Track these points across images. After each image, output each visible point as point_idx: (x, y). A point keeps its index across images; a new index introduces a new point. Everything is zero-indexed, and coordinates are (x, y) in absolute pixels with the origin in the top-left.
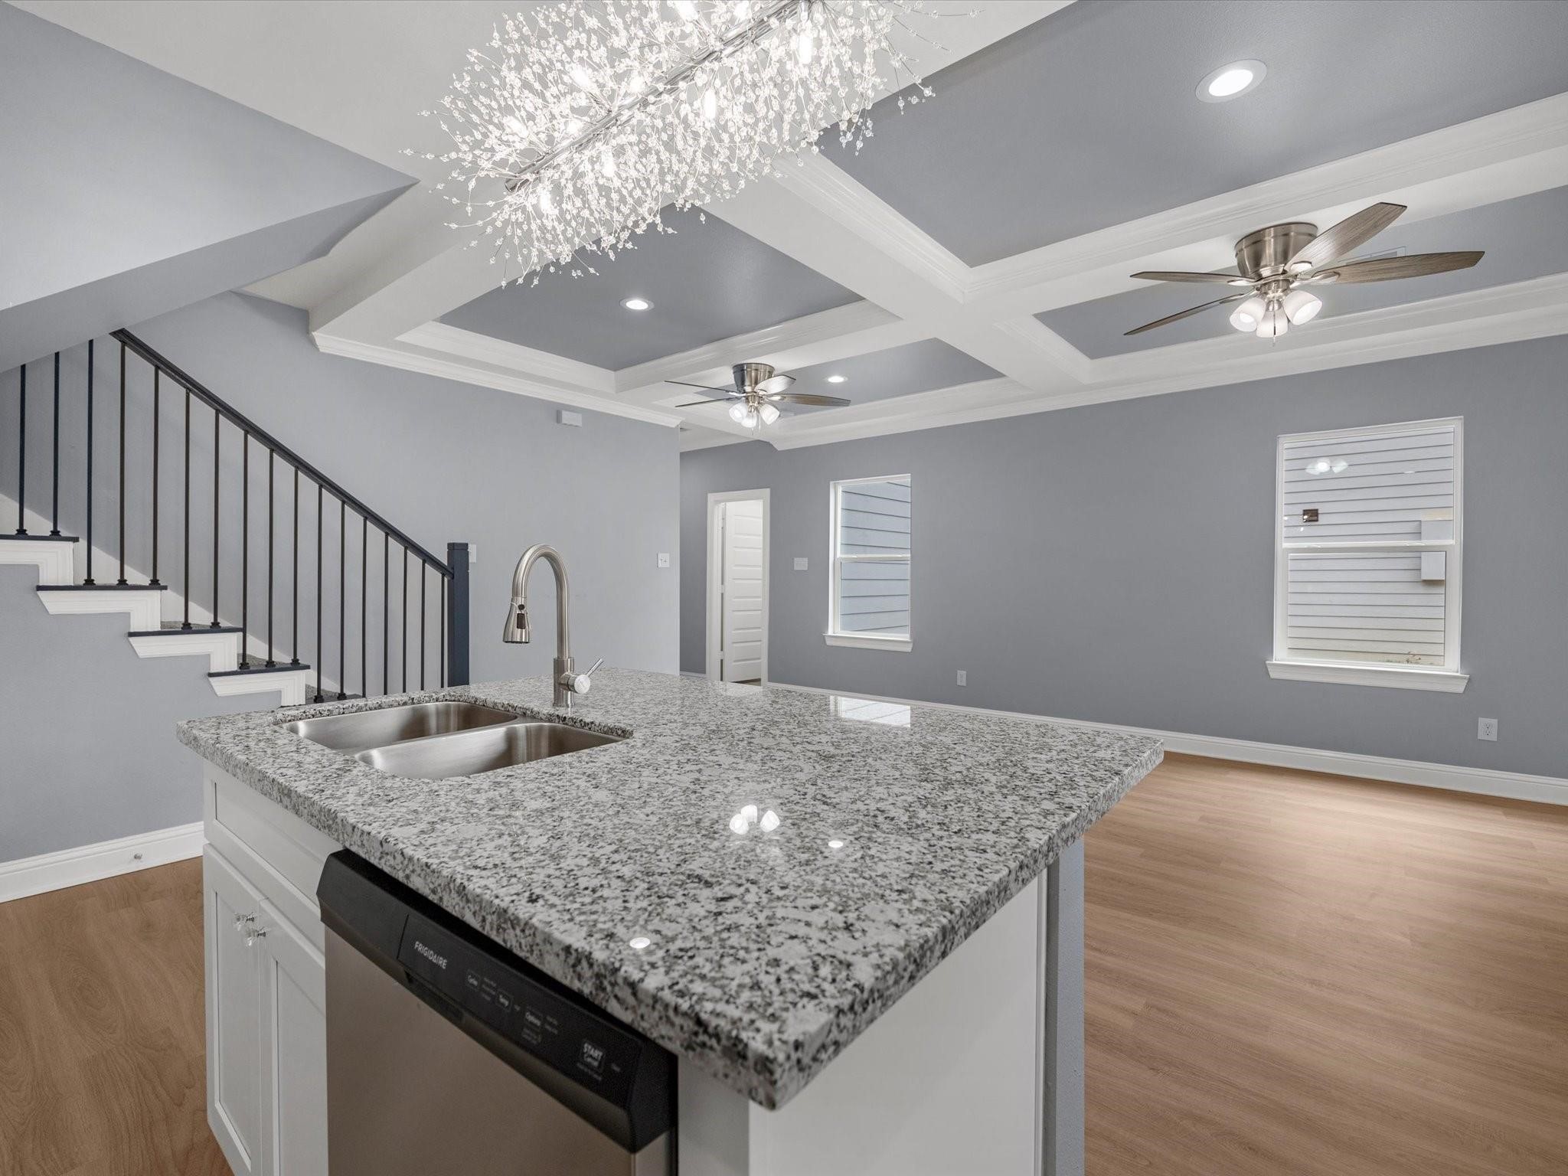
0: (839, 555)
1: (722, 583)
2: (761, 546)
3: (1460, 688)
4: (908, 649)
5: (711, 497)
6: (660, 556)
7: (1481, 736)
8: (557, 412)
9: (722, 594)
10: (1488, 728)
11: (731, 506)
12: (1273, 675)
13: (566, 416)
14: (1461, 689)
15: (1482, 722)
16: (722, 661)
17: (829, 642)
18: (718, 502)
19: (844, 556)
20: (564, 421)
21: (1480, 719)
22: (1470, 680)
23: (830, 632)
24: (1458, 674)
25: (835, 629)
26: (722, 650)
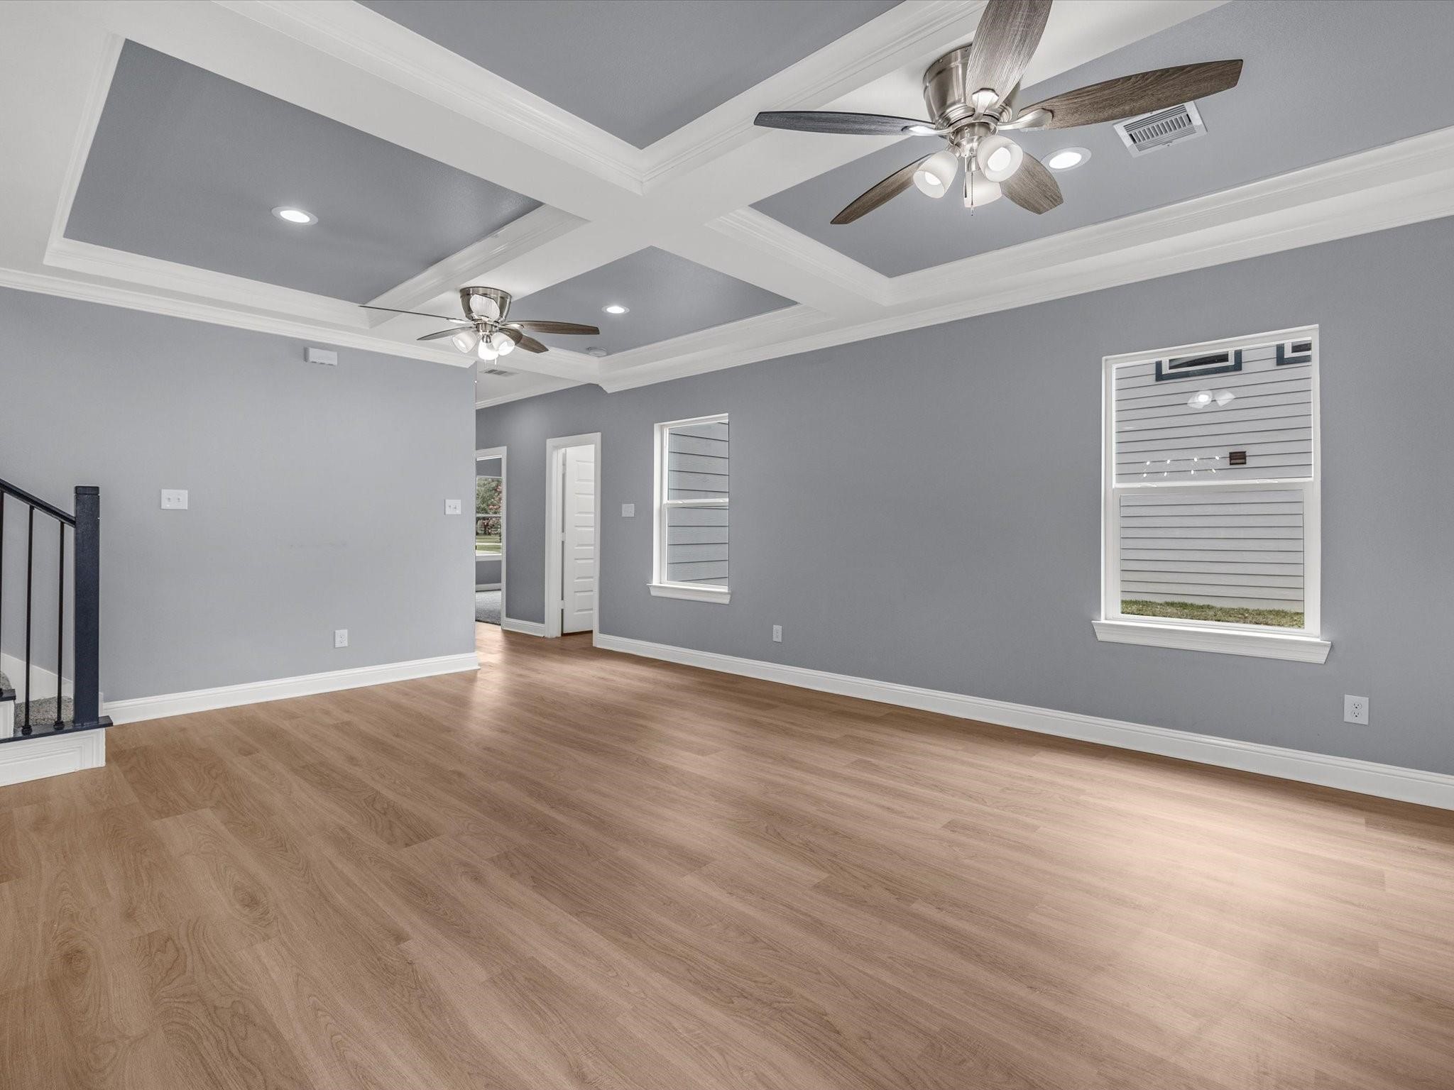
0: (665, 501)
1: (563, 531)
2: (593, 492)
3: (1320, 657)
4: (726, 600)
5: (550, 442)
6: (448, 502)
7: (1348, 717)
8: (303, 349)
9: (563, 542)
10: (1356, 709)
11: (572, 452)
12: (1101, 636)
13: (314, 354)
14: (1322, 660)
15: (1350, 700)
16: (562, 610)
17: (654, 593)
18: (557, 448)
19: (670, 502)
20: (311, 359)
21: (1347, 697)
22: (1332, 646)
23: (655, 582)
24: (1318, 640)
25: (660, 579)
26: (562, 599)
